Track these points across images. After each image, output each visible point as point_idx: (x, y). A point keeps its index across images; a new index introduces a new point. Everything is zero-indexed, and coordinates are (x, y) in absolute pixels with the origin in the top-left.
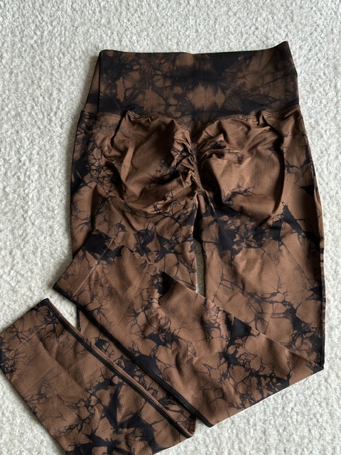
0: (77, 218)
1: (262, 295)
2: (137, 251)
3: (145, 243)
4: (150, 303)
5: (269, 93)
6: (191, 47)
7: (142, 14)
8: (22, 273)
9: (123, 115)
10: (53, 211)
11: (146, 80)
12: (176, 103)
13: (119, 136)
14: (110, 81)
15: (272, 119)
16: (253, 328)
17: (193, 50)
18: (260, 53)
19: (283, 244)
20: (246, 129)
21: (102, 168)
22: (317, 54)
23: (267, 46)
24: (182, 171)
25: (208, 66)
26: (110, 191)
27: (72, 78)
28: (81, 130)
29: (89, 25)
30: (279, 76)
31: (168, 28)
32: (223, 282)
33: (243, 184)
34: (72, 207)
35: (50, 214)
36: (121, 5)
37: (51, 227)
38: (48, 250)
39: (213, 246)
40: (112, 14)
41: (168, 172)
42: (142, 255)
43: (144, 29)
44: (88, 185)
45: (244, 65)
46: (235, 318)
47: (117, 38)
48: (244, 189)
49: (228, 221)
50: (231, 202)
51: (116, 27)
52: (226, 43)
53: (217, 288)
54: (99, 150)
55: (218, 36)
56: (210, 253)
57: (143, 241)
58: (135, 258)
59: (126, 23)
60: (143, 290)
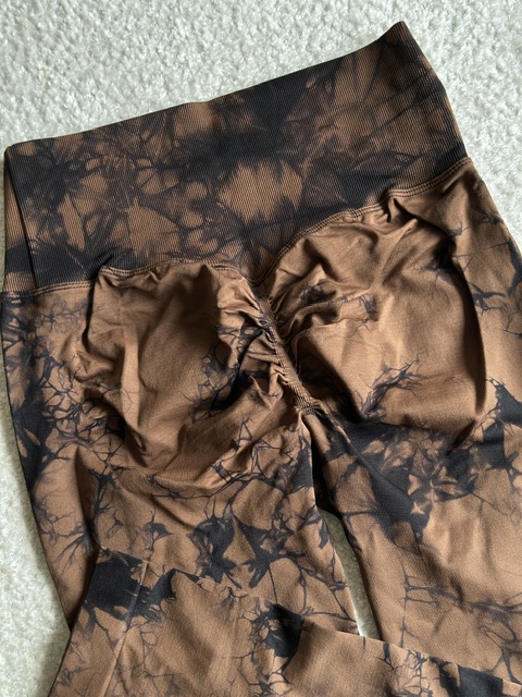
0: (54, 535)
1: (506, 601)
2: (207, 572)
3: (219, 550)
4: (266, 688)
5: (394, 146)
6: (197, 86)
7: (72, 41)
9: (93, 278)
11: (122, 188)
12: (201, 221)
13: (98, 327)
14: (44, 211)
15: (417, 201)
16: (506, 681)
17: (205, 92)
18: (350, 61)
19: (517, 473)
20: (367, 241)
21: (81, 409)
22: (471, 30)
23: (360, 41)
24: (254, 369)
25: (246, 120)
26: (111, 454)
28: (10, 336)
30: (405, 105)
31: (137, 57)
32: (410, 594)
33: (393, 362)
34: (38, 513)
36: (21, 35)
38: (10, 625)
39: (368, 521)
40: (8, 59)
41: (225, 380)
42: (218, 581)
43: (87, 72)
44: (60, 455)
45: (321, 96)
46: (460, 668)
47: (33, 109)
48: (398, 373)
49: (384, 451)
50: (379, 411)
51: (25, 84)
52: (270, 58)
53: (402, 611)
54: (62, 371)
55: (250, 47)
56: (366, 538)
57: (212, 547)
58: (205, 593)
59: (43, 69)
60: (242, 658)
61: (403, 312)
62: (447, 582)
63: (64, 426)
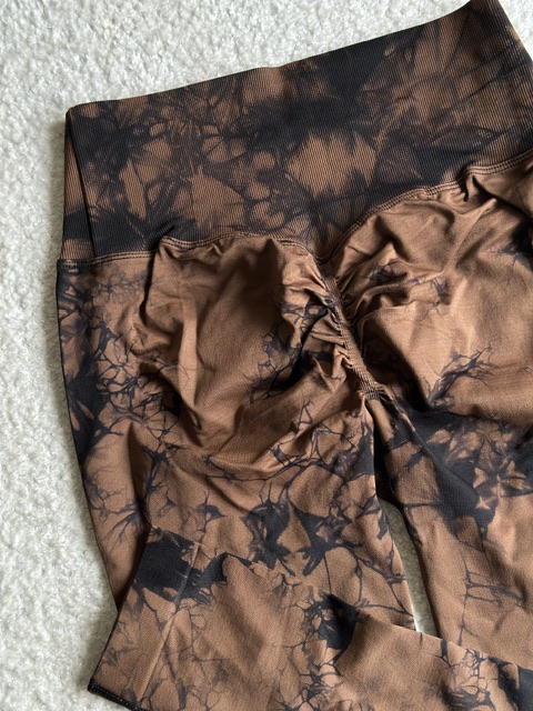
0: (105, 512)
2: (260, 557)
3: (273, 535)
4: (317, 679)
5: (475, 121)
6: (269, 50)
8: (12, 665)
9: (153, 249)
10: (48, 505)
11: (187, 155)
12: (267, 193)
13: (156, 299)
14: (105, 177)
15: (496, 180)
17: (276, 56)
18: (432, 29)
20: (442, 220)
21: (136, 383)
23: (443, 8)
24: (318, 350)
25: (320, 89)
26: (165, 432)
27: (17, 187)
28: (66, 305)
29: (26, 52)
30: (490, 77)
31: (207, 18)
32: (470, 591)
33: (463, 348)
34: (89, 488)
35: (42, 514)
37: (51, 545)
38: (56, 601)
39: (430, 513)
40: (73, 15)
41: (287, 361)
42: (271, 567)
43: (154, 33)
44: (113, 430)
45: (400, 65)
46: (520, 669)
47: (97, 70)
48: (468, 361)
49: (449, 442)
50: (447, 400)
51: (90, 43)
52: (347, 23)
53: (461, 607)
54: (118, 343)
55: (326, 11)
56: (428, 530)
57: (265, 531)
58: (257, 579)
59: (110, 28)
60: (293, 648)
61: (477, 297)
62: (511, 581)
63: (118, 400)
